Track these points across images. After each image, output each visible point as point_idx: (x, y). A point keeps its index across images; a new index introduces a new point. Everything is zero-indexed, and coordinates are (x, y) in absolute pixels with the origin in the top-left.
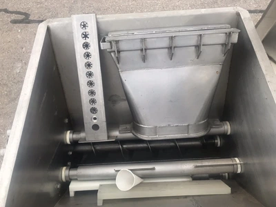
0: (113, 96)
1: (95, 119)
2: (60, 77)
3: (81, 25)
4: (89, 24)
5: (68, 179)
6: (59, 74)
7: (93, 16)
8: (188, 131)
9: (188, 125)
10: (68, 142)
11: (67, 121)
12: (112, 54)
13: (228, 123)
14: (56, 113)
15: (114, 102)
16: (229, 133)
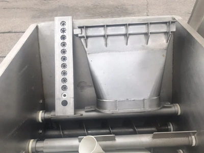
0: (81, 82)
1: (65, 96)
2: (41, 65)
3: (61, 24)
4: (67, 24)
5: (34, 151)
6: (41, 63)
7: (70, 18)
8: (144, 106)
9: (144, 100)
10: (40, 120)
11: (41, 101)
12: (82, 40)
13: (177, 105)
14: (33, 88)
15: (82, 88)
16: (179, 113)
